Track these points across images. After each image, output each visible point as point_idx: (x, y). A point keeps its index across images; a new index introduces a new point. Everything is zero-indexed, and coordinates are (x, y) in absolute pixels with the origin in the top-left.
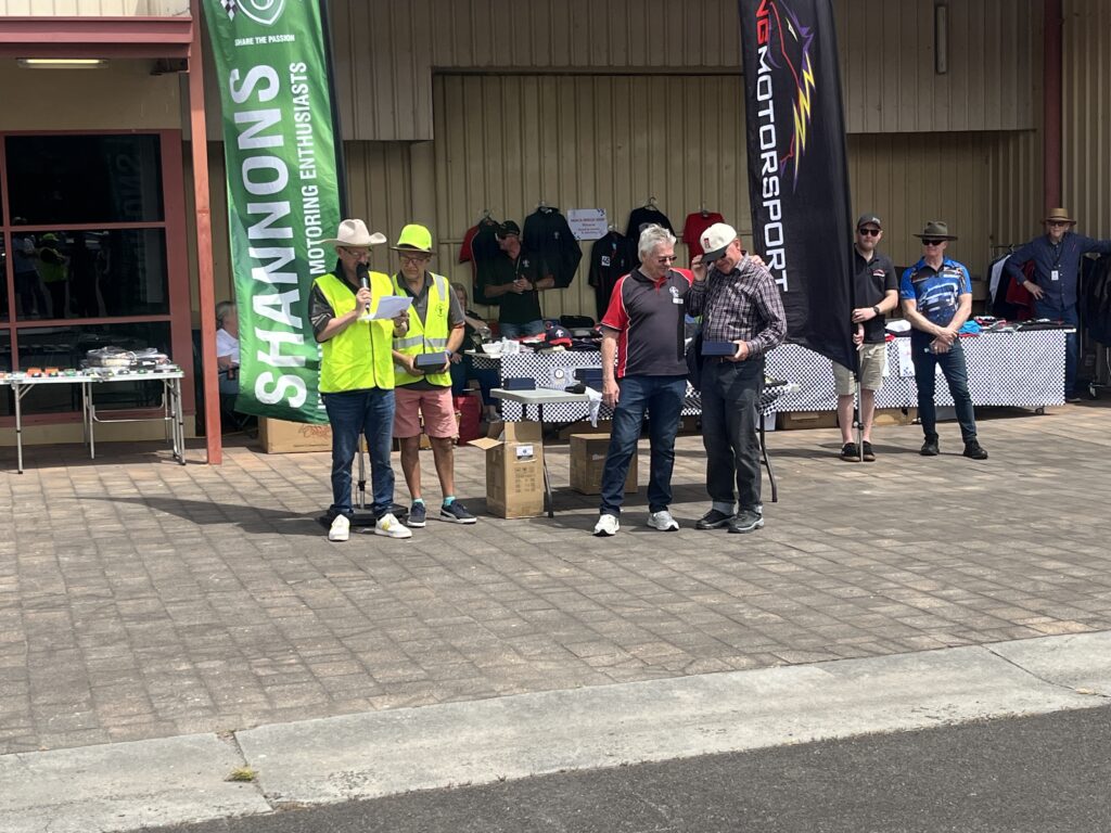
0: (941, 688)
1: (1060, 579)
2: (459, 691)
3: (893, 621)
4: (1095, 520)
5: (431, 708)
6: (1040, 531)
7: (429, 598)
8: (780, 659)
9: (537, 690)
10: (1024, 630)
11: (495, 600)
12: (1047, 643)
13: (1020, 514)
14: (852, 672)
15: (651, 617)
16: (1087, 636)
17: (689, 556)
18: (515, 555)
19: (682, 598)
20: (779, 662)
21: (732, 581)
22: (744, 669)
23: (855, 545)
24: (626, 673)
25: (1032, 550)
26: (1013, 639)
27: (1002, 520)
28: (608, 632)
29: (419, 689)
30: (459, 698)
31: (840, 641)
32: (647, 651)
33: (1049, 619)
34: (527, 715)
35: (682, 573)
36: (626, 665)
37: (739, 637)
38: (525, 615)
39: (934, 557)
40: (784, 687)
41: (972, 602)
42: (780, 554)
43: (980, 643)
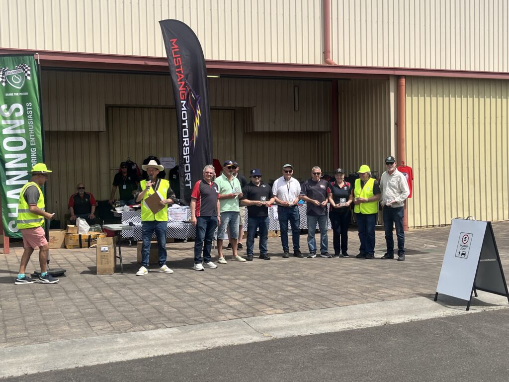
0: (218, 335)
1: (288, 294)
2: (36, 341)
3: (217, 310)
4: (317, 272)
5: (20, 347)
6: (295, 276)
7: (50, 305)
8: (165, 326)
9: (66, 339)
10: (260, 313)
11: (75, 305)
12: (265, 318)
13: (293, 270)
14: (188, 330)
15: (129, 311)
16: (281, 315)
17: (161, 287)
18: (96, 288)
19: (147, 303)
20: (164, 327)
21: (170, 296)
22: (149, 330)
23: (225, 282)
24: (105, 332)
25: (287, 283)
26: (254, 316)
27: (285, 272)
28: (109, 317)
29: (20, 340)
30: (34, 343)
31: (192, 319)
32: (118, 324)
33: (272, 309)
34: (57, 349)
35: (154, 294)
36: (107, 329)
37: (156, 318)
38: (82, 311)
39: (250, 286)
40: (160, 336)
41: (250, 303)
42: (195, 286)
43: (241, 318)
